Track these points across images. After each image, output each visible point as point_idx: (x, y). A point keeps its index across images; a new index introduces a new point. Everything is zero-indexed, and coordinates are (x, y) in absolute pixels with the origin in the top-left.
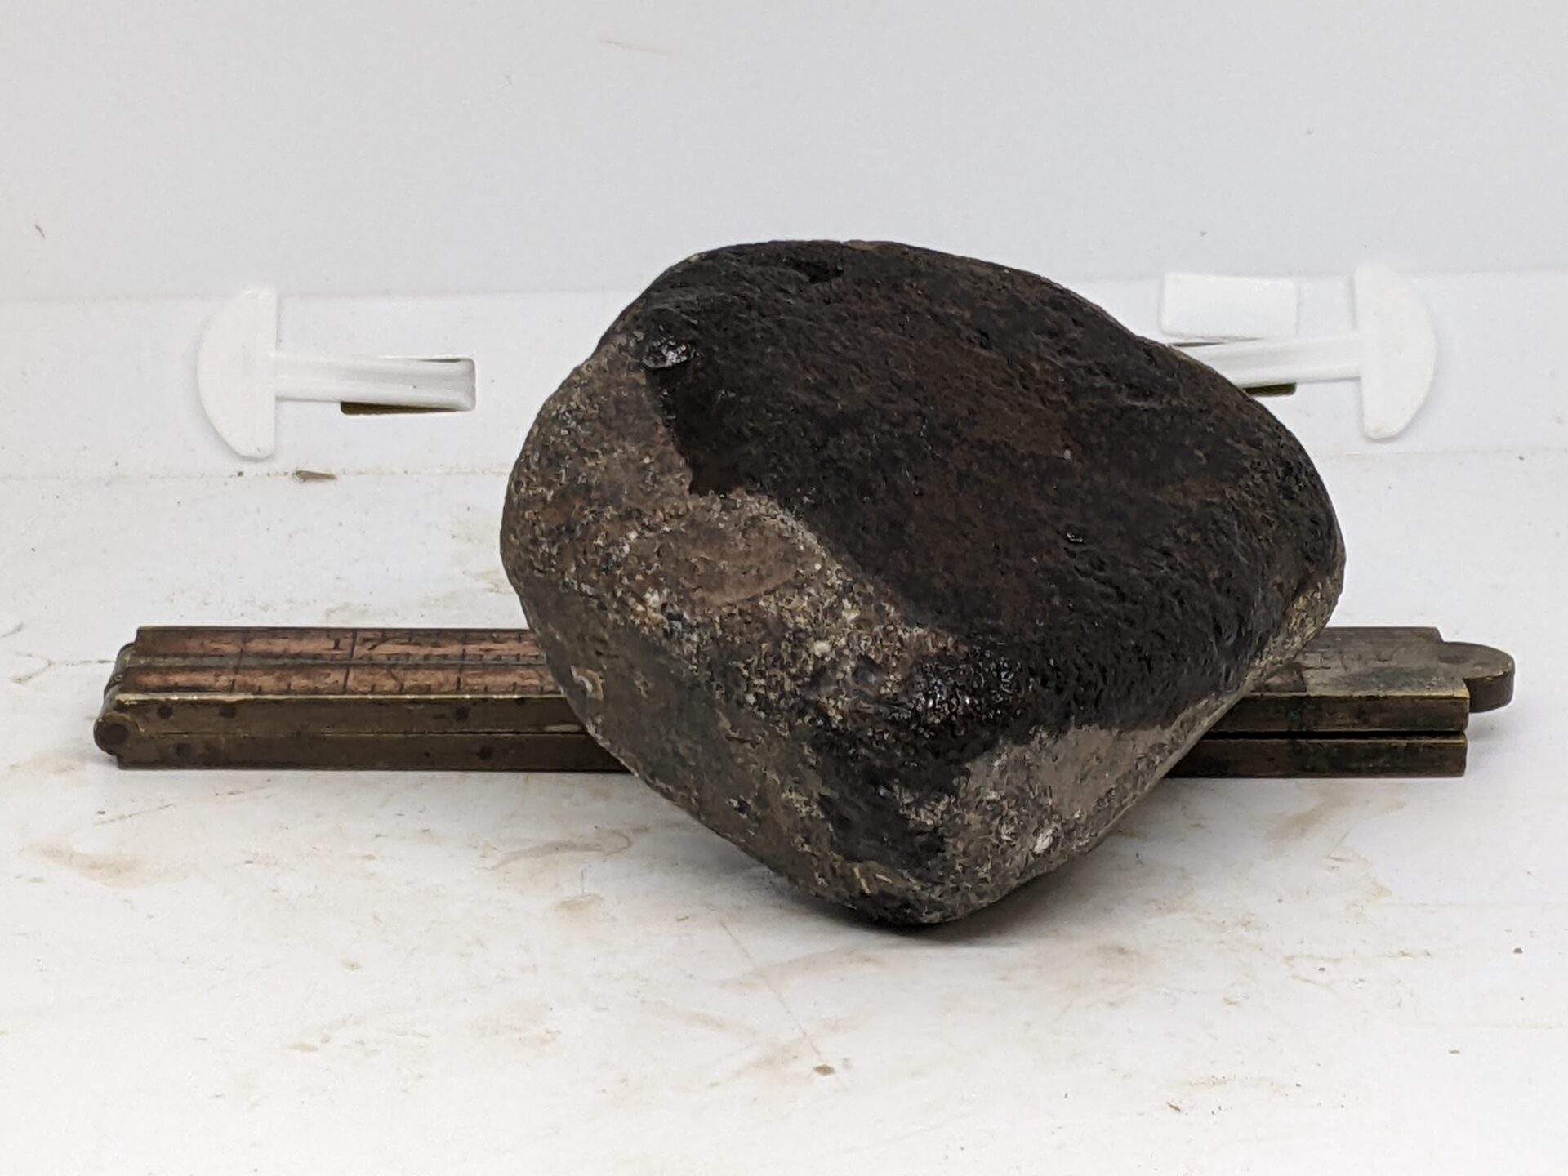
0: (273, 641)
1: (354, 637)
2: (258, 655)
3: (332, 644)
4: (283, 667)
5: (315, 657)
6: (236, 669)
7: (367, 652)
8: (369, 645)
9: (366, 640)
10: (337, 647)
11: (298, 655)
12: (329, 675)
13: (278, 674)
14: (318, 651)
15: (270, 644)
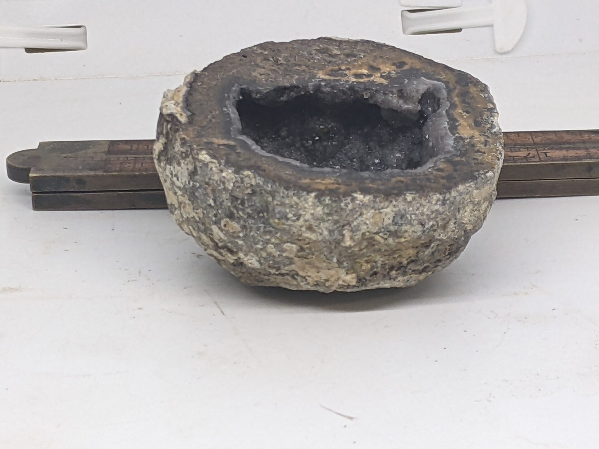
0: (577, 155)
1: (540, 158)
2: (579, 149)
3: (548, 154)
4: (564, 143)
5: (552, 149)
6: (584, 142)
7: (530, 152)
8: (531, 155)
9: (534, 157)
10: (545, 153)
11: (561, 149)
12: (541, 140)
13: (564, 140)
14: (553, 151)
15: (577, 154)
